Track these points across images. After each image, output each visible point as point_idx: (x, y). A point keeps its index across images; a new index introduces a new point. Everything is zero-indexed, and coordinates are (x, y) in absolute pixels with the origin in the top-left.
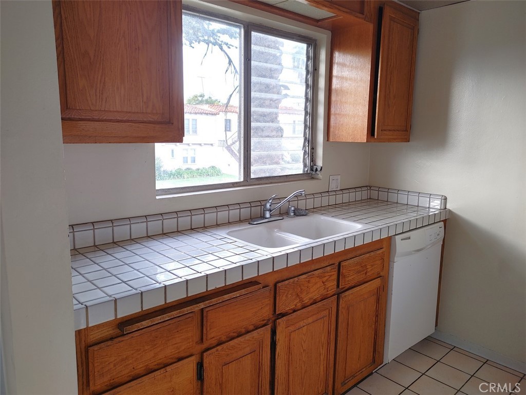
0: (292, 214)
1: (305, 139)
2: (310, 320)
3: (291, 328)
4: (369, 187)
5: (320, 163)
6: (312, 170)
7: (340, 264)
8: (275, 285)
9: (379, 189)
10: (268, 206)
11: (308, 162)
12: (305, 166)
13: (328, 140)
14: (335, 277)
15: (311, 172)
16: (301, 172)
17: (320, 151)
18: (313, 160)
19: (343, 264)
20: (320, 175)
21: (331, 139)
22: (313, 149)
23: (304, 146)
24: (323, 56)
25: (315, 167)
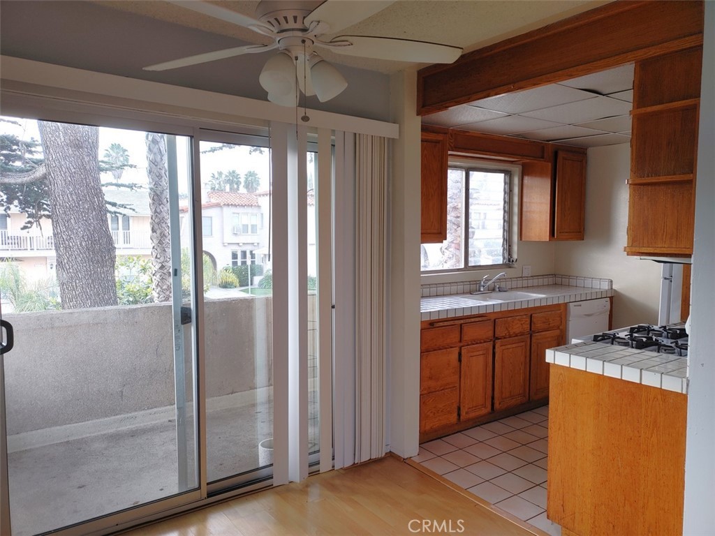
0: (497, 290)
1: (504, 239)
2: (514, 346)
3: (503, 347)
4: (554, 275)
5: (515, 256)
6: (509, 261)
7: (531, 315)
8: (495, 320)
9: (562, 276)
10: (482, 283)
11: (506, 256)
12: (504, 258)
13: (521, 240)
14: (529, 322)
15: (509, 263)
16: (501, 263)
17: (515, 248)
18: (510, 254)
19: (533, 315)
20: (515, 265)
21: (523, 239)
22: (510, 246)
23: (503, 244)
24: (516, 181)
25: (511, 259)
